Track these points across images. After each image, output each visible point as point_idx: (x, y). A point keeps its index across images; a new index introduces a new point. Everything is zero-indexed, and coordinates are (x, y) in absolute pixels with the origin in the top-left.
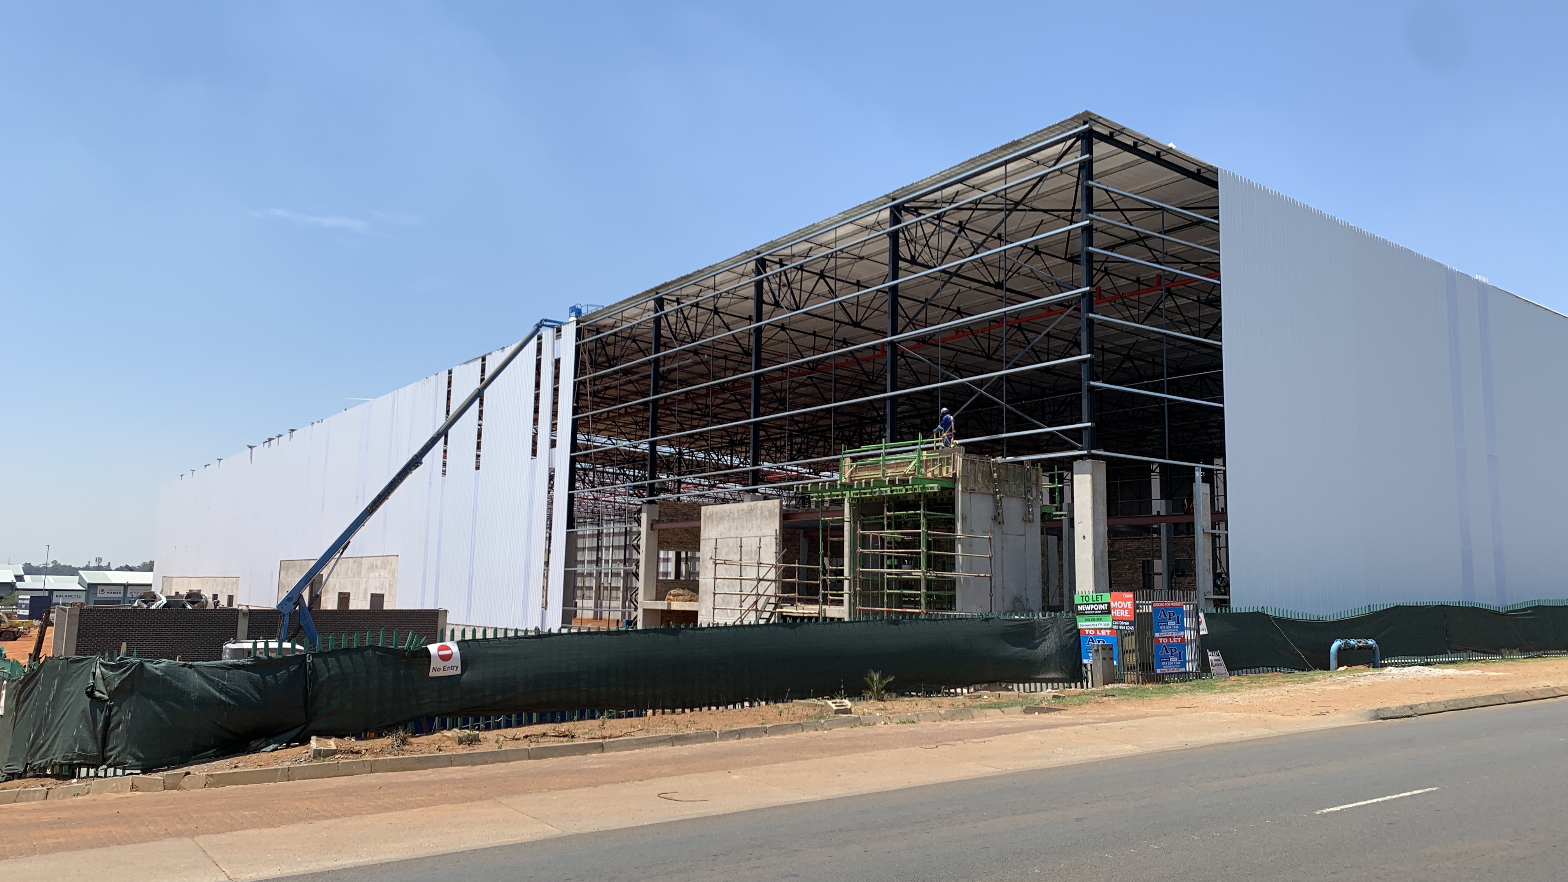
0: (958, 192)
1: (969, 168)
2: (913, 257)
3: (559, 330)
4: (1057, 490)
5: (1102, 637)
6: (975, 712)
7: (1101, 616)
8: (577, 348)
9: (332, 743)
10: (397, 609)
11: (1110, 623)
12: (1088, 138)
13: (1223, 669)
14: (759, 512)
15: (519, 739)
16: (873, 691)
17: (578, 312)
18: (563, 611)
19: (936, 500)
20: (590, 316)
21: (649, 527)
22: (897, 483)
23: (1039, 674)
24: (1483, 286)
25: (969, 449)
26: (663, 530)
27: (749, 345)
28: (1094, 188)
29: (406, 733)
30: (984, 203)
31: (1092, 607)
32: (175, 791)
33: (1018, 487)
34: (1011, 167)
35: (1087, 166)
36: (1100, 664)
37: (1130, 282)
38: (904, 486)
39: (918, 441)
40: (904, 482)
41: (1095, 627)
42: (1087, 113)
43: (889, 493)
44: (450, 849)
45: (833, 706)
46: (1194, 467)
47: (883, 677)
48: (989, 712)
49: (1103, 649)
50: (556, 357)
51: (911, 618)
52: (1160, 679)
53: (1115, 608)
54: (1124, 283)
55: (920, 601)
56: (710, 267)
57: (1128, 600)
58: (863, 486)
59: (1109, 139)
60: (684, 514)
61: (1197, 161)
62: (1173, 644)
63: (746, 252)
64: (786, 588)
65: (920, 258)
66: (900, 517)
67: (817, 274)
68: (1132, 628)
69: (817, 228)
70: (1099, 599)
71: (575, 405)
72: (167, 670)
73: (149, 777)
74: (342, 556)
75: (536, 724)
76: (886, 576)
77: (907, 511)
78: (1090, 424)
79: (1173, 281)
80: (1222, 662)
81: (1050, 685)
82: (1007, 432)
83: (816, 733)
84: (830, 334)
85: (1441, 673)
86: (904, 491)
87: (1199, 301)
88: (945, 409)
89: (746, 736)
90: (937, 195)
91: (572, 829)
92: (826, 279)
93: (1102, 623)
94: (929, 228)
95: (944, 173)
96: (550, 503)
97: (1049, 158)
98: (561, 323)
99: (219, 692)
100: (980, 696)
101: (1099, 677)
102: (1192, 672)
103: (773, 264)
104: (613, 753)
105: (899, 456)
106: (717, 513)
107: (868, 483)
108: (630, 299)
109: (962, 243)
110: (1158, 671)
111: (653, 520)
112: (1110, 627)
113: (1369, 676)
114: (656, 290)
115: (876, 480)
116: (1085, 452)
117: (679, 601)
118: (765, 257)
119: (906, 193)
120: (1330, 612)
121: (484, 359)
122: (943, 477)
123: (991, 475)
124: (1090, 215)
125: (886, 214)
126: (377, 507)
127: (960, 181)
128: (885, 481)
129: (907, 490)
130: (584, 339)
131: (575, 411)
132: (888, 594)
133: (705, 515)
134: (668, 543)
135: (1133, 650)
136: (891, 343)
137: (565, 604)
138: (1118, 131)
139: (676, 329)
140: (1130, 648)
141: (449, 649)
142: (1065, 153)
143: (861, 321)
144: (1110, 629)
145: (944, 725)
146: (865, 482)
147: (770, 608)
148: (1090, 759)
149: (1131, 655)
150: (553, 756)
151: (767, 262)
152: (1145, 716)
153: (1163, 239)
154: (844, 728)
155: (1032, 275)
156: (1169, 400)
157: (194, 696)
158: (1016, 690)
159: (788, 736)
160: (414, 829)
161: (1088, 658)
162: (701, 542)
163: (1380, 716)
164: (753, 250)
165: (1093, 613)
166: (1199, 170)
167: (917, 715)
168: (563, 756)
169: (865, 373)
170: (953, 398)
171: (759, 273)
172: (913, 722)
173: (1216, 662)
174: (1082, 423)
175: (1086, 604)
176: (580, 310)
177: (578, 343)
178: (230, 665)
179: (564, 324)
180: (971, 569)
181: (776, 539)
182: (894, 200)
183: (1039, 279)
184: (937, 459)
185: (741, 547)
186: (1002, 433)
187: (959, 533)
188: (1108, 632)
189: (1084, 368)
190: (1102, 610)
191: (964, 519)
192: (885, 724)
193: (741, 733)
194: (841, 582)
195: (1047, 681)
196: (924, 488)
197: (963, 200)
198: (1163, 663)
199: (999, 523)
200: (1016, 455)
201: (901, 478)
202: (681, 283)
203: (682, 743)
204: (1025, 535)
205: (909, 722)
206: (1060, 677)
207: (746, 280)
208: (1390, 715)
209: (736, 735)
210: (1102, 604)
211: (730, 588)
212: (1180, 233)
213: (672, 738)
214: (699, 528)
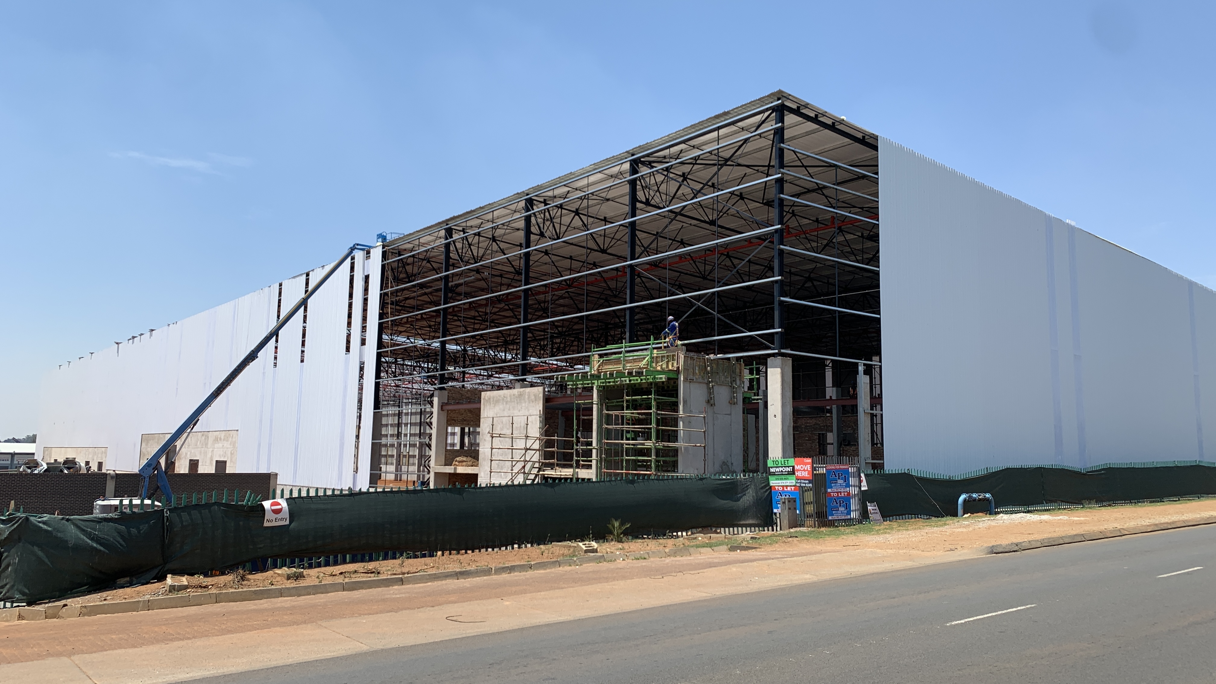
0: (682, 150)
1: (690, 132)
2: (647, 200)
3: (368, 253)
4: (755, 380)
5: (788, 492)
6: (692, 550)
7: (788, 476)
8: (383, 267)
9: (184, 580)
10: (237, 472)
11: (794, 481)
12: (780, 111)
13: (878, 516)
14: (527, 397)
15: (335, 575)
16: (614, 535)
17: (384, 238)
18: (371, 474)
19: (663, 387)
20: (393, 242)
21: (440, 407)
22: (634, 374)
23: (740, 521)
24: (1072, 229)
25: (689, 348)
26: (450, 410)
27: (519, 266)
28: (785, 150)
29: (245, 571)
30: (702, 159)
31: (781, 469)
32: (55, 620)
33: (726, 377)
34: (722, 132)
35: (780, 132)
36: (786, 513)
37: (811, 221)
38: (640, 377)
39: (651, 342)
40: (639, 374)
41: (783, 484)
42: (780, 92)
43: (628, 382)
44: (281, 663)
45: (583, 547)
46: (857, 363)
47: (622, 524)
48: (703, 550)
49: (789, 501)
50: (366, 274)
51: (644, 479)
52: (831, 524)
53: (798, 470)
54: (807, 222)
55: (651, 465)
56: (489, 204)
57: (808, 464)
58: (608, 376)
59: (797, 112)
60: (468, 398)
61: (863, 130)
62: (842, 497)
63: (518, 193)
64: (548, 455)
65: (653, 201)
66: (636, 400)
67: (573, 211)
68: (811, 485)
69: (574, 176)
70: (786, 463)
71: (381, 311)
72: (48, 523)
73: (33, 608)
74: (193, 431)
75: (349, 563)
76: (625, 446)
77: (642, 396)
78: (780, 330)
79: (843, 221)
80: (878, 511)
81: (748, 529)
82: (718, 336)
83: (570, 568)
84: (583, 258)
85: (1039, 518)
86: (639, 381)
87: (862, 236)
88: (671, 317)
89: (515, 571)
90: (666, 152)
91: (379, 645)
92: (581, 215)
93: (788, 481)
94: (660, 178)
95: (671, 136)
96: (361, 389)
97: (751, 126)
98: (371, 247)
99: (91, 540)
100: (696, 538)
101: (785, 522)
102: (855, 519)
103: (539, 203)
104: (410, 586)
105: (635, 354)
106: (493, 398)
107: (611, 374)
108: (425, 229)
109: (685, 190)
110: (830, 518)
111: (442, 403)
112: (794, 484)
113: (986, 521)
114: (446, 222)
115: (618, 372)
116: (776, 351)
117: (463, 466)
118: (533, 198)
119: (643, 150)
120: (958, 473)
121: (308, 275)
122: (669, 370)
123: (706, 368)
124: (782, 170)
125: (627, 166)
126: (221, 392)
127: (684, 142)
128: (625, 373)
130: (388, 260)
131: (381, 316)
132: (626, 460)
133: (484, 399)
134: (455, 420)
135: (811, 502)
136: (630, 266)
137: (372, 469)
138: (803, 106)
139: (462, 253)
140: (809, 501)
141: (279, 504)
142: (763, 122)
143: (607, 249)
144: (794, 486)
145: (668, 560)
146: (610, 374)
147: (535, 471)
148: (779, 586)
149: (810, 505)
150: (362, 588)
151: (535, 202)
152: (820, 552)
153: (836, 189)
154: (591, 564)
155: (738, 215)
156: (839, 312)
157: (70, 544)
158: (723, 533)
159: (548, 571)
160: (251, 647)
161: (778, 508)
162: (482, 420)
163: (994, 551)
164: (523, 192)
165: (782, 474)
166: (864, 137)
167: (648, 553)
168: (371, 588)
169: (610, 289)
170: (677, 308)
171: (528, 210)
172: (645, 559)
173: (873, 511)
174: (774, 329)
175: (776, 467)
176: (386, 237)
177: (383, 263)
178: (101, 519)
179: (373, 247)
180: (690, 440)
181: (540, 417)
182: (633, 155)
183: (743, 218)
184: (664, 356)
185: (512, 424)
186: (715, 336)
187: (681, 412)
188: (793, 488)
189: (777, 288)
190: (789, 471)
191: (685, 402)
192: (623, 560)
193: (512, 569)
194: (591, 450)
195: (746, 526)
196: (655, 378)
197: (685, 157)
198: (834, 512)
199: (712, 405)
200: (725, 353)
201: (637, 370)
202: (466, 216)
203: (465, 577)
204: (730, 414)
205: (642, 559)
206: (756, 522)
207: (517, 216)
208: (1001, 550)
209: (507, 570)
210: (788, 467)
211: (503, 456)
212: (848, 185)
213: (457, 573)
214: (480, 409)
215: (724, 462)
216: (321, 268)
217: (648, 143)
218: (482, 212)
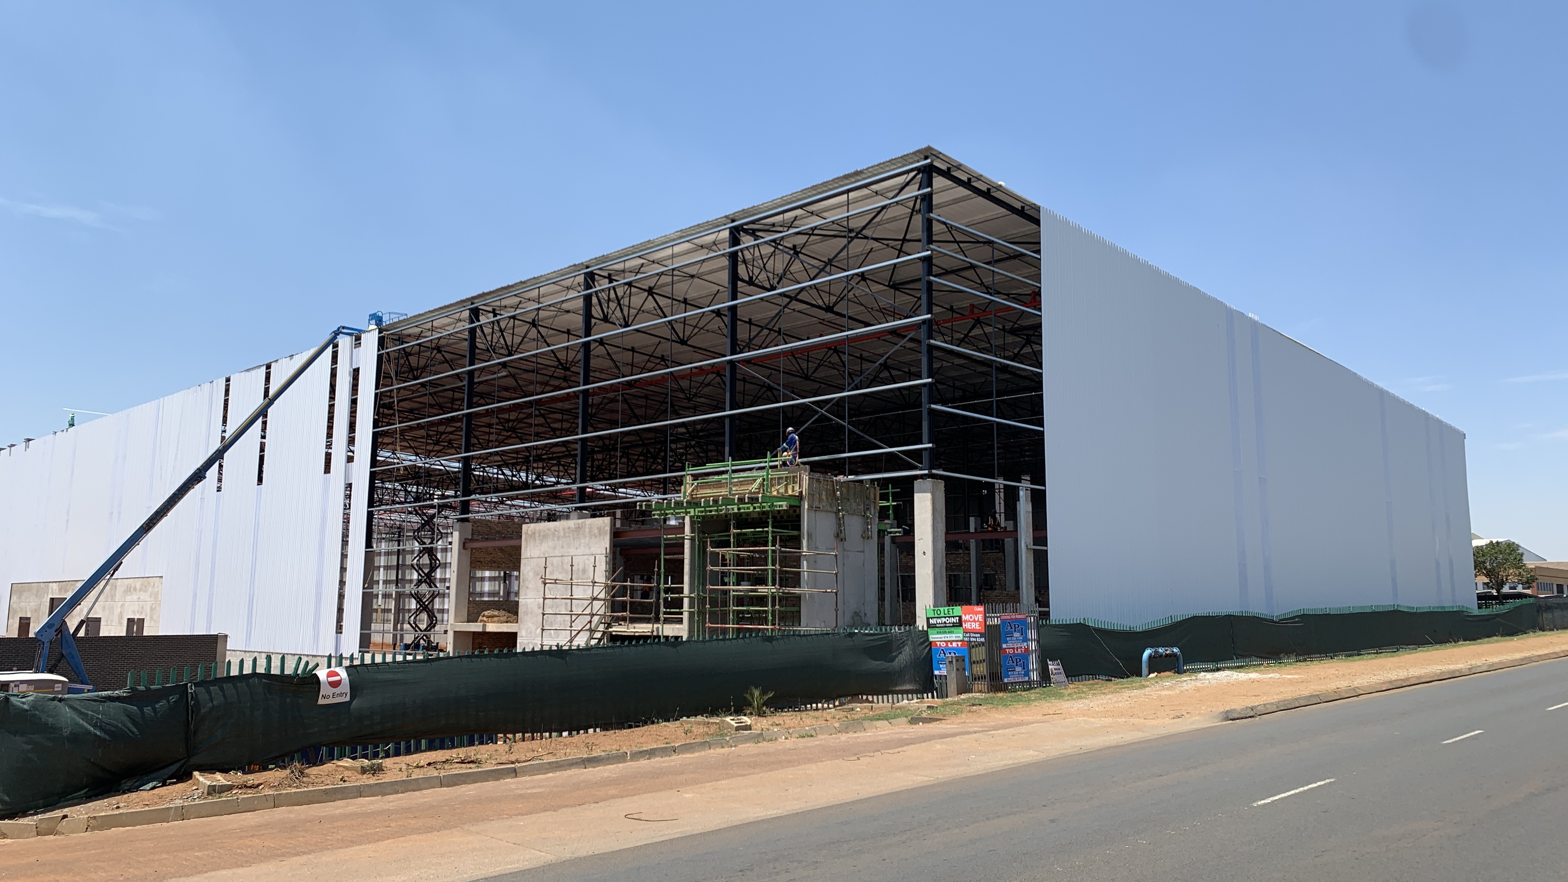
0: (796, 217)
1: (810, 194)
2: (751, 278)
3: (358, 338)
4: (891, 508)
5: (953, 648)
6: (866, 724)
7: (953, 629)
8: (380, 357)
9: (220, 779)
11: (961, 635)
12: (928, 173)
13: (1062, 677)
14: (587, 530)
15: (422, 767)
16: (753, 708)
17: (378, 320)
18: (361, 634)
19: (782, 517)
20: (393, 325)
21: (462, 546)
22: (746, 501)
23: (896, 687)
24: (1254, 324)
25: (814, 467)
26: (475, 549)
27: (567, 360)
28: (934, 221)
29: (303, 765)
30: (820, 229)
31: (944, 620)
32: (52, 836)
33: (858, 505)
34: (851, 195)
35: (927, 199)
36: (954, 674)
37: (944, 310)
38: (752, 504)
39: (767, 460)
40: (753, 500)
41: (946, 639)
42: (929, 148)
43: (736, 511)
45: (733, 723)
46: (1018, 487)
47: (763, 693)
48: (879, 723)
49: (957, 661)
50: (354, 367)
51: (757, 636)
52: (1003, 688)
53: (966, 621)
54: (938, 311)
55: (766, 618)
56: (534, 278)
57: (979, 612)
58: (711, 503)
59: (946, 174)
60: (499, 532)
61: (1022, 199)
62: (1018, 655)
63: (575, 265)
64: (614, 606)
65: (757, 281)
66: (745, 534)
67: (645, 290)
68: (983, 640)
69: (652, 245)
70: (951, 613)
71: (376, 417)
72: (35, 705)
75: (425, 751)
76: (732, 593)
77: (755, 528)
78: (930, 445)
79: (984, 311)
80: (1062, 670)
81: (905, 696)
82: (848, 452)
83: (723, 750)
84: (649, 351)
86: (752, 509)
87: (1004, 329)
88: (790, 429)
89: (656, 756)
90: (779, 218)
92: (655, 295)
93: (954, 635)
94: (767, 250)
95: (785, 198)
96: (346, 521)
97: (889, 190)
98: (361, 331)
99: (93, 727)
100: (852, 709)
101: (952, 686)
102: (1034, 681)
103: (600, 278)
104: (527, 778)
105: (742, 474)
106: (540, 532)
107: (716, 501)
108: (441, 308)
109: (796, 266)
110: (1006, 680)
111: (465, 539)
112: (961, 639)
113: (1189, 681)
114: (472, 300)
115: (725, 498)
116: (926, 472)
117: (494, 622)
118: (595, 272)
119: (746, 215)
120: (1139, 623)
121: (268, 367)
122: (789, 496)
123: (834, 493)
124: (931, 246)
125: (726, 234)
126: (155, 524)
127: (801, 207)
128: (734, 499)
129: (755, 508)
130: (387, 349)
131: (376, 424)
132: (734, 611)
133: (526, 533)
134: (481, 562)
135: (984, 660)
136: (731, 362)
137: (362, 629)
138: (956, 167)
139: (492, 342)
140: (978, 659)
141: (338, 675)
142: (907, 184)
143: (689, 338)
144: (961, 641)
145: (843, 737)
146: (713, 500)
147: (601, 628)
149: (981, 665)
150: (465, 783)
151: (596, 276)
152: (1021, 724)
153: (993, 271)
154: (748, 745)
155: (856, 300)
156: (998, 423)
157: (66, 732)
158: (875, 700)
159: (697, 754)
161: (940, 669)
162: (522, 560)
163: (1229, 717)
164: (582, 263)
165: (945, 626)
166: (1023, 207)
167: (815, 729)
168: (476, 782)
170: (795, 417)
171: (588, 287)
172: (812, 736)
173: (1056, 671)
174: (922, 444)
175: (938, 618)
176: (382, 317)
177: (380, 353)
178: (104, 698)
179: (365, 332)
180: (815, 585)
181: (606, 557)
182: (733, 221)
183: (862, 305)
184: (782, 478)
185: (572, 566)
186: (845, 453)
187: (805, 550)
188: (959, 643)
189: (925, 392)
190: (953, 623)
191: (809, 536)
192: (786, 738)
193: (651, 753)
194: (682, 600)
195: (903, 692)
196: (773, 505)
197: (804, 225)
198: (1010, 673)
199: (842, 540)
200: (856, 474)
201: (750, 496)
202: (500, 293)
203: (594, 765)
204: (863, 552)
205: (808, 736)
206: (914, 688)
207: (572, 294)
208: (1236, 716)
209: (646, 755)
210: (953, 617)
211: (554, 609)
212: (1002, 264)
213: (584, 760)
214: (518, 548)
215: (855, 612)
216: (289, 358)
217: (754, 207)
218: (523, 288)
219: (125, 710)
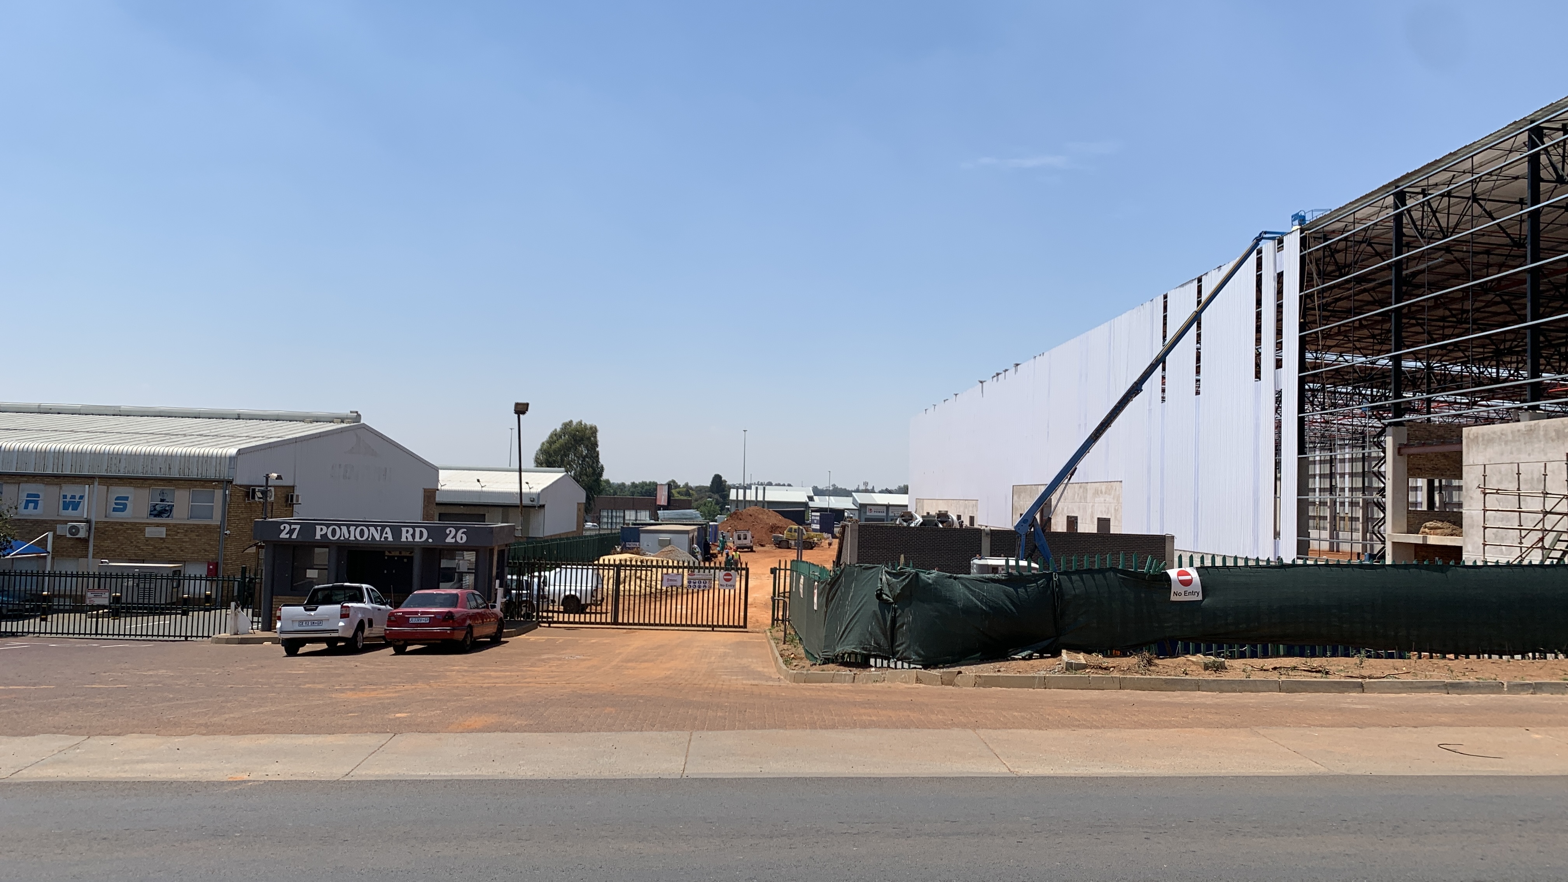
3: (1281, 241)
8: (1302, 259)
9: (1081, 658)
10: (1124, 533)
14: (1542, 433)
15: (1267, 670)
17: (1302, 219)
18: (1298, 541)
20: (1314, 223)
21: (1396, 451)
26: (1412, 455)
27: (1520, 235)
29: (1151, 655)
32: (950, 687)
44: (1212, 772)
50: (1278, 271)
56: (1466, 147)
60: (1441, 437)
63: (1515, 122)
71: (1302, 320)
72: (937, 581)
73: (929, 672)
74: (1070, 483)
75: (1283, 656)
89: (1543, 691)
91: (1342, 768)
96: (1276, 427)
98: (1284, 234)
99: (980, 602)
103: (1553, 132)
104: (1376, 695)
106: (1483, 435)
108: (1363, 198)
111: (1400, 444)
114: (1395, 184)
117: (1437, 534)
118: (1542, 125)
121: (1197, 281)
126: (1098, 435)
130: (1309, 248)
131: (1302, 327)
133: (1468, 437)
134: (1421, 469)
137: (1299, 535)
139: (1422, 225)
141: (1189, 575)
150: (1306, 691)
151: (1545, 131)
157: (960, 605)
160: (1173, 747)
162: (1464, 468)
164: (1524, 119)
168: (1317, 692)
171: (1533, 145)
176: (1304, 217)
177: (1303, 253)
178: (987, 579)
179: (1287, 234)
185: (1519, 474)
193: (1537, 688)
202: (1427, 171)
203: (1459, 691)
207: (1516, 156)
209: (1530, 689)
211: (1504, 522)
213: (1446, 685)
214: (1461, 453)
216: (1215, 271)
218: (1455, 160)
219: (1004, 591)
